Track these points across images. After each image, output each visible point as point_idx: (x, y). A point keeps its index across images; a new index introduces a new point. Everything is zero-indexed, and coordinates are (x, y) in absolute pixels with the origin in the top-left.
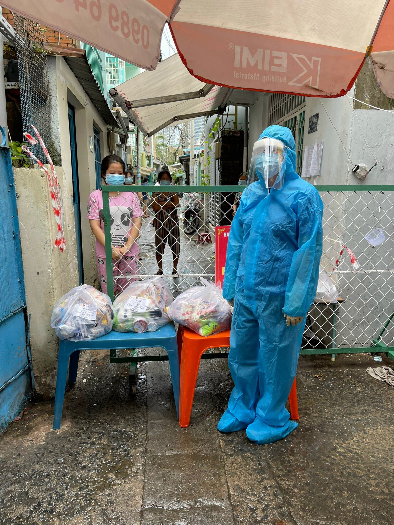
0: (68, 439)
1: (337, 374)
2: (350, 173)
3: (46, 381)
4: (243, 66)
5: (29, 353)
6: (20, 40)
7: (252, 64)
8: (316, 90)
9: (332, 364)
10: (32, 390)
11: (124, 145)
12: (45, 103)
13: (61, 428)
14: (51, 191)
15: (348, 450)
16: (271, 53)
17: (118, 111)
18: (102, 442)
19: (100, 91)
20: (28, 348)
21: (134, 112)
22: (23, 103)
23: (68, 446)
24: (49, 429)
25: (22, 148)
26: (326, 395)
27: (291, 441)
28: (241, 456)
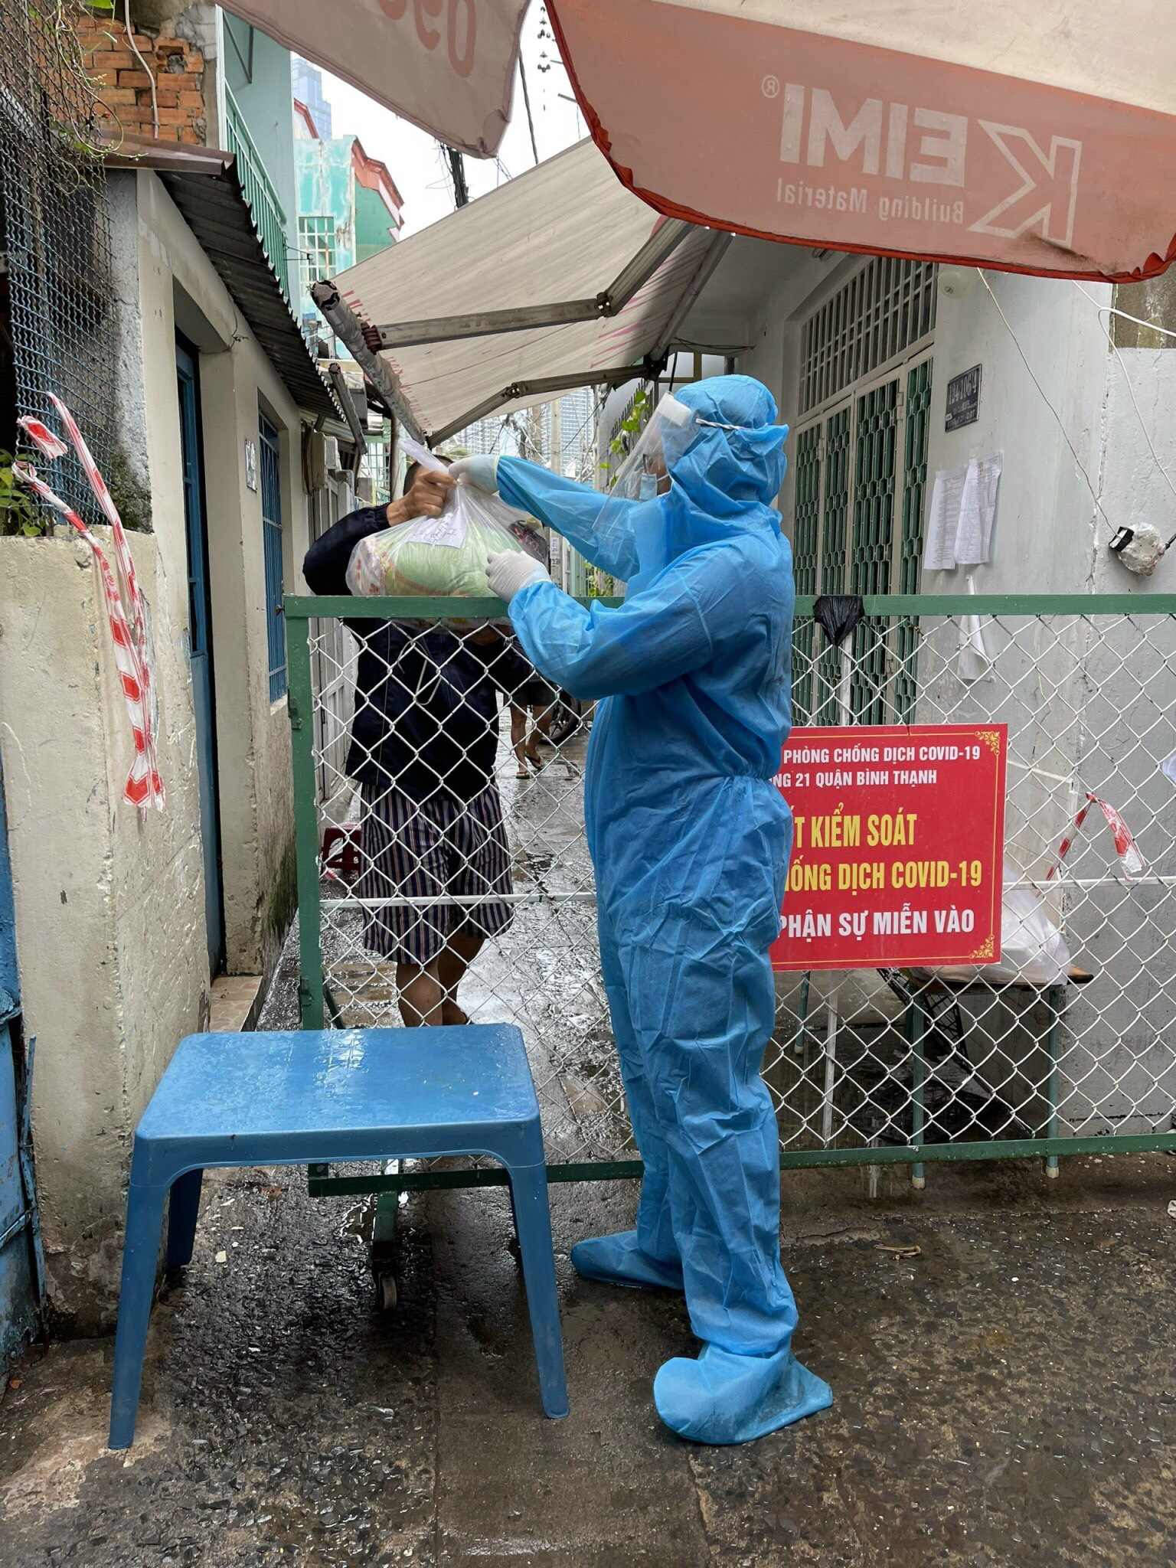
0: (160, 1487)
1: (1070, 1224)
2: (1102, 554)
3: (85, 1271)
4: (810, 162)
5: (27, 1173)
6: (13, 108)
7: (844, 152)
8: (1065, 252)
9: (1052, 1189)
10: (38, 1301)
11: (351, 473)
12: (98, 322)
13: (136, 1443)
14: (111, 617)
15: (1149, 1520)
16: (911, 115)
17: (335, 369)
18: (280, 1501)
19: (281, 296)
20: (25, 1158)
21: (387, 365)
22: (21, 317)
23: (161, 1516)
24: (96, 1449)
25: (15, 468)
26: (1045, 1306)
27: (946, 1491)
28: (776, 1556)
